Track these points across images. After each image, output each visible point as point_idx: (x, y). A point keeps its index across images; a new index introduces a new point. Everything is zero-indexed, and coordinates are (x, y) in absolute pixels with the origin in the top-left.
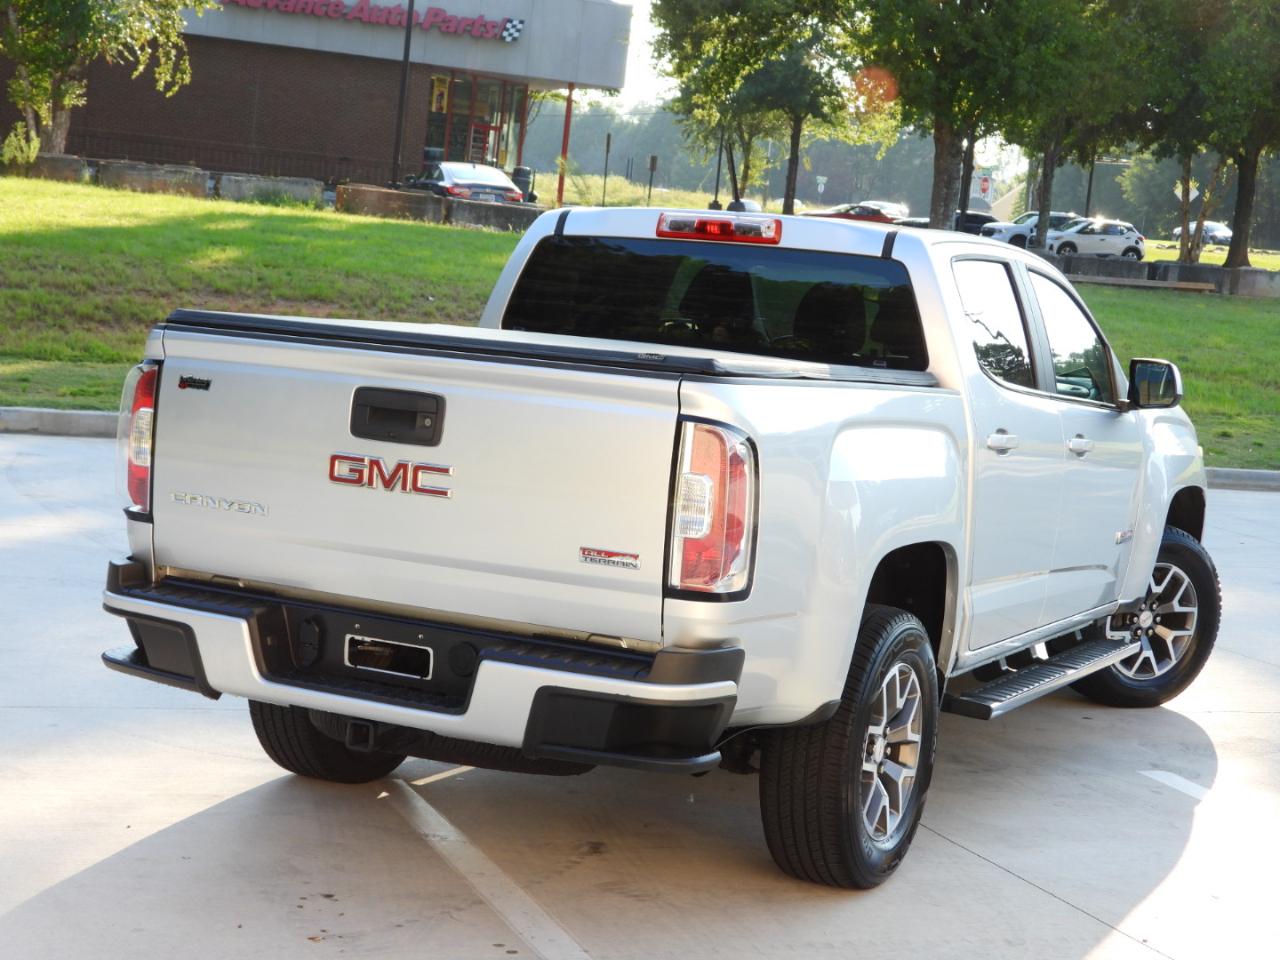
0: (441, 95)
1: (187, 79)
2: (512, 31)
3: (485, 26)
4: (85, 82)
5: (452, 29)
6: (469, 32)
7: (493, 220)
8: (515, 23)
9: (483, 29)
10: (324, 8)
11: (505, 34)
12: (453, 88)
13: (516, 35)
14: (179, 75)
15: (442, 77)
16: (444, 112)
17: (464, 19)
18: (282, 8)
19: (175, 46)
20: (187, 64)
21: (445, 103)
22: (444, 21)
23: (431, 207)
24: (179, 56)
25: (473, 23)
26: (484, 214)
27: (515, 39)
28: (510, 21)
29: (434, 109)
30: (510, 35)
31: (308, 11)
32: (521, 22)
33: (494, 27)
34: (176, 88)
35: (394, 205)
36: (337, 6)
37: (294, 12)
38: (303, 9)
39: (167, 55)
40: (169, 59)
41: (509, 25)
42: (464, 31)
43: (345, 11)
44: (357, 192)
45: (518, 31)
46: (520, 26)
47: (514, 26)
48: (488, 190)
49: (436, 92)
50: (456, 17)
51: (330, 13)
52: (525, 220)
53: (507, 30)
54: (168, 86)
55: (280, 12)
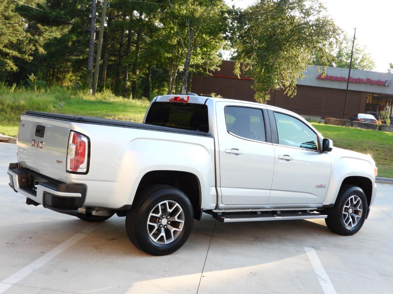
0: (370, 99)
1: (295, 94)
2: (388, 83)
3: (381, 82)
4: (270, 95)
5: (372, 83)
6: (377, 84)
7: (363, 127)
8: (388, 81)
9: (380, 83)
10: (341, 79)
11: (386, 84)
12: (373, 97)
13: (389, 84)
14: (294, 93)
15: (370, 95)
16: (370, 103)
17: (375, 81)
18: (331, 79)
19: (294, 87)
20: (296, 91)
21: (371, 101)
22: (370, 81)
23: (347, 123)
24: (294, 89)
25: (378, 82)
26: (361, 125)
27: (388, 85)
28: (387, 81)
29: (368, 102)
30: (387, 84)
31: (337, 80)
32: (390, 81)
33: (383, 82)
34: (293, 96)
35: (337, 122)
36: (344, 78)
37: (333, 80)
38: (336, 80)
39: (292, 89)
40: (292, 90)
41: (387, 82)
42: (376, 84)
43: (346, 80)
44: (329, 120)
45: (389, 83)
46: (390, 82)
47: (388, 82)
48: (368, 120)
49: (368, 98)
50: (373, 80)
51: (342, 80)
52: (372, 127)
53: (386, 83)
54: (291, 96)
55: (330, 80)
